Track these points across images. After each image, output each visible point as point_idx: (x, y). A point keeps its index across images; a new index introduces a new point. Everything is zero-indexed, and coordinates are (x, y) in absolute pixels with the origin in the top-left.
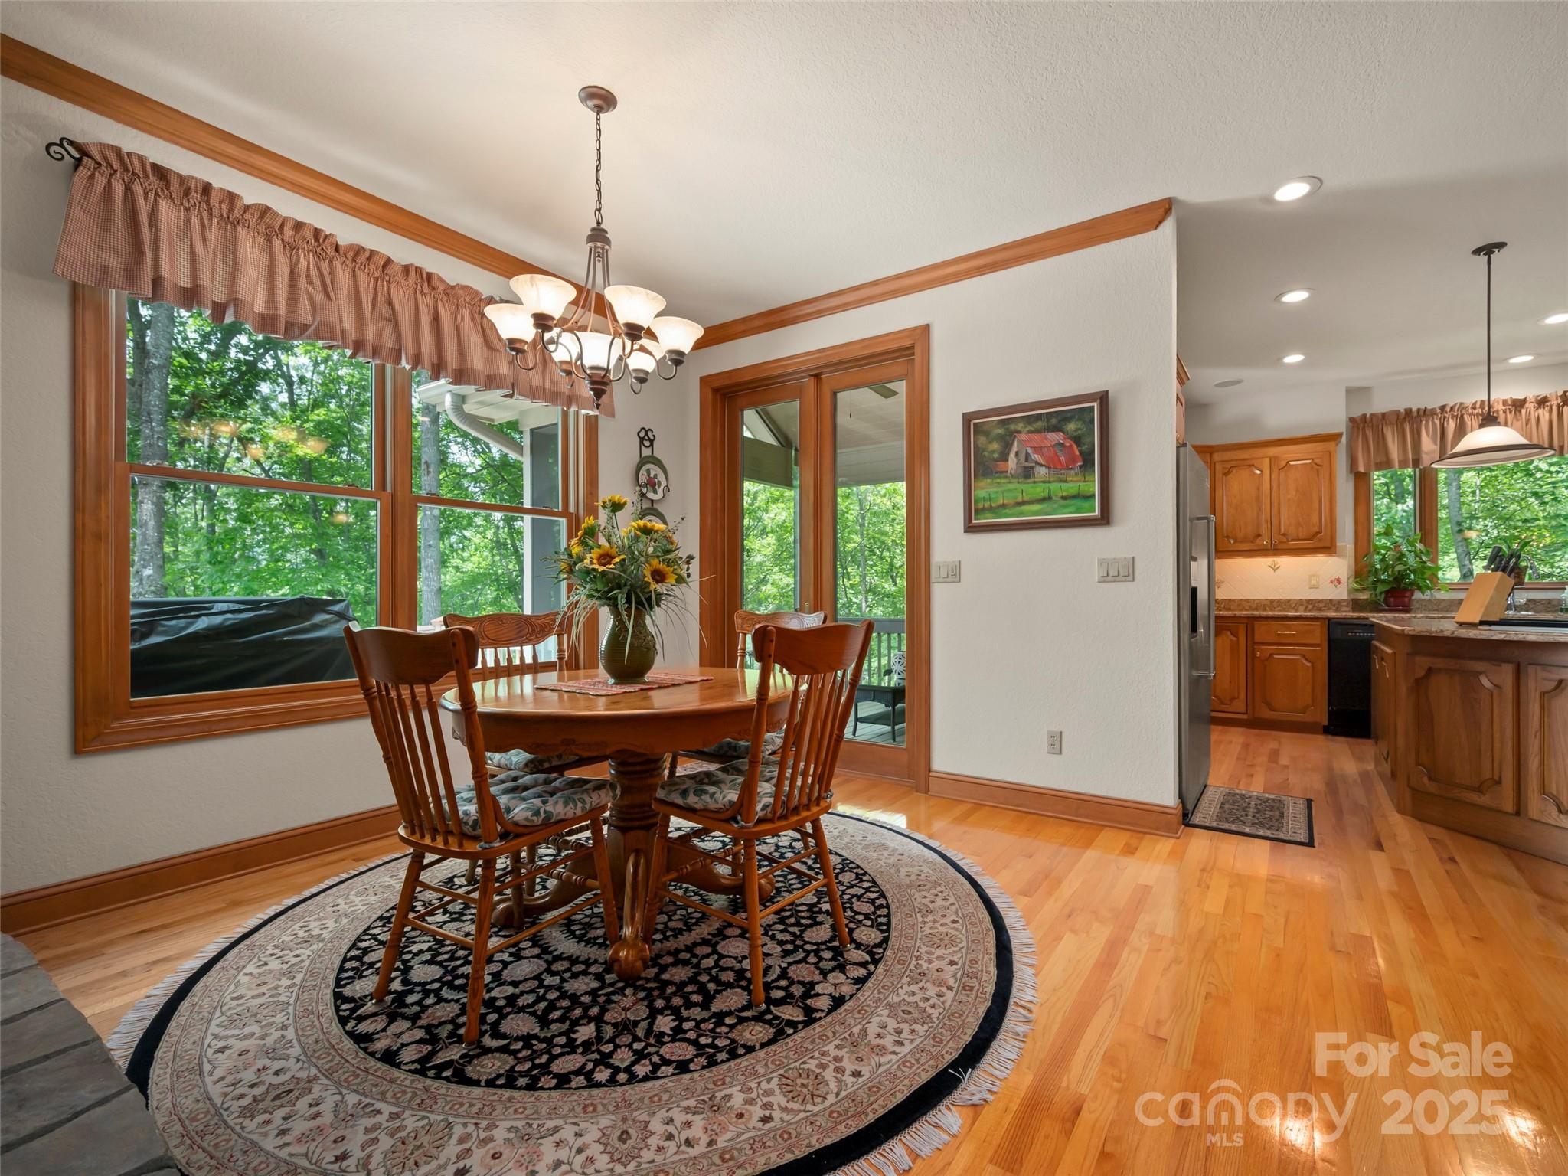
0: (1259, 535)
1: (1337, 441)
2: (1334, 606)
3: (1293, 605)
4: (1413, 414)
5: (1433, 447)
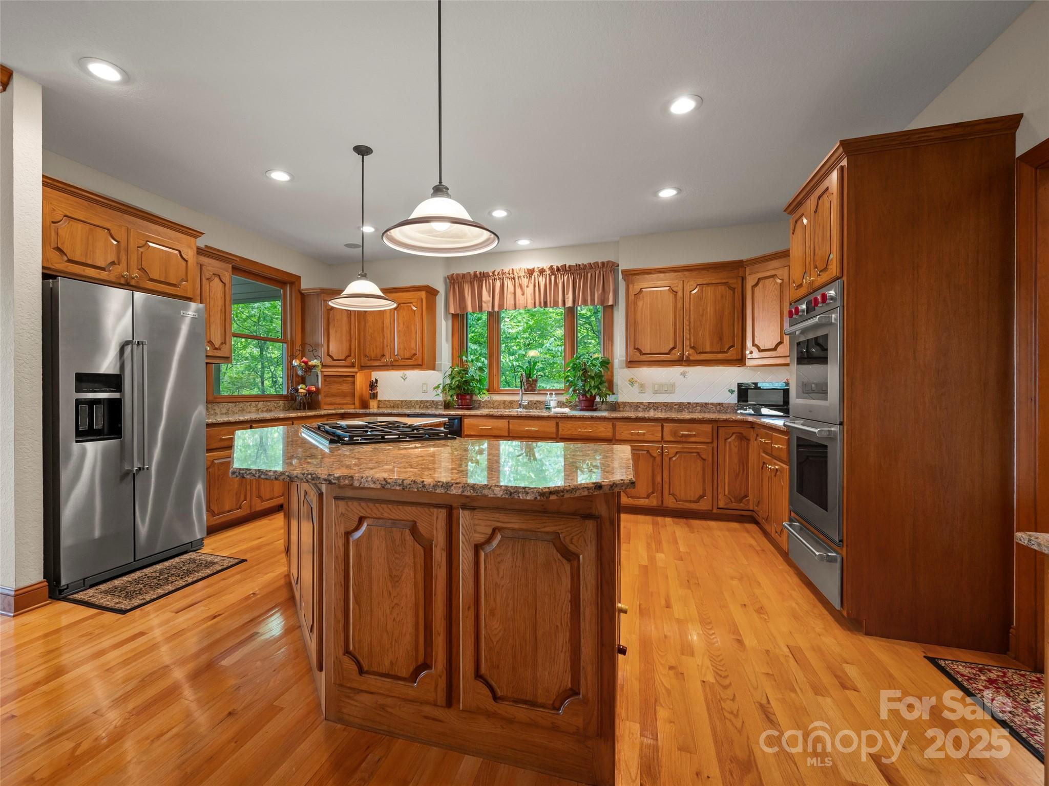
0: (384, 355)
1: (427, 292)
2: (434, 405)
3: (413, 404)
4: (479, 276)
5: (488, 298)
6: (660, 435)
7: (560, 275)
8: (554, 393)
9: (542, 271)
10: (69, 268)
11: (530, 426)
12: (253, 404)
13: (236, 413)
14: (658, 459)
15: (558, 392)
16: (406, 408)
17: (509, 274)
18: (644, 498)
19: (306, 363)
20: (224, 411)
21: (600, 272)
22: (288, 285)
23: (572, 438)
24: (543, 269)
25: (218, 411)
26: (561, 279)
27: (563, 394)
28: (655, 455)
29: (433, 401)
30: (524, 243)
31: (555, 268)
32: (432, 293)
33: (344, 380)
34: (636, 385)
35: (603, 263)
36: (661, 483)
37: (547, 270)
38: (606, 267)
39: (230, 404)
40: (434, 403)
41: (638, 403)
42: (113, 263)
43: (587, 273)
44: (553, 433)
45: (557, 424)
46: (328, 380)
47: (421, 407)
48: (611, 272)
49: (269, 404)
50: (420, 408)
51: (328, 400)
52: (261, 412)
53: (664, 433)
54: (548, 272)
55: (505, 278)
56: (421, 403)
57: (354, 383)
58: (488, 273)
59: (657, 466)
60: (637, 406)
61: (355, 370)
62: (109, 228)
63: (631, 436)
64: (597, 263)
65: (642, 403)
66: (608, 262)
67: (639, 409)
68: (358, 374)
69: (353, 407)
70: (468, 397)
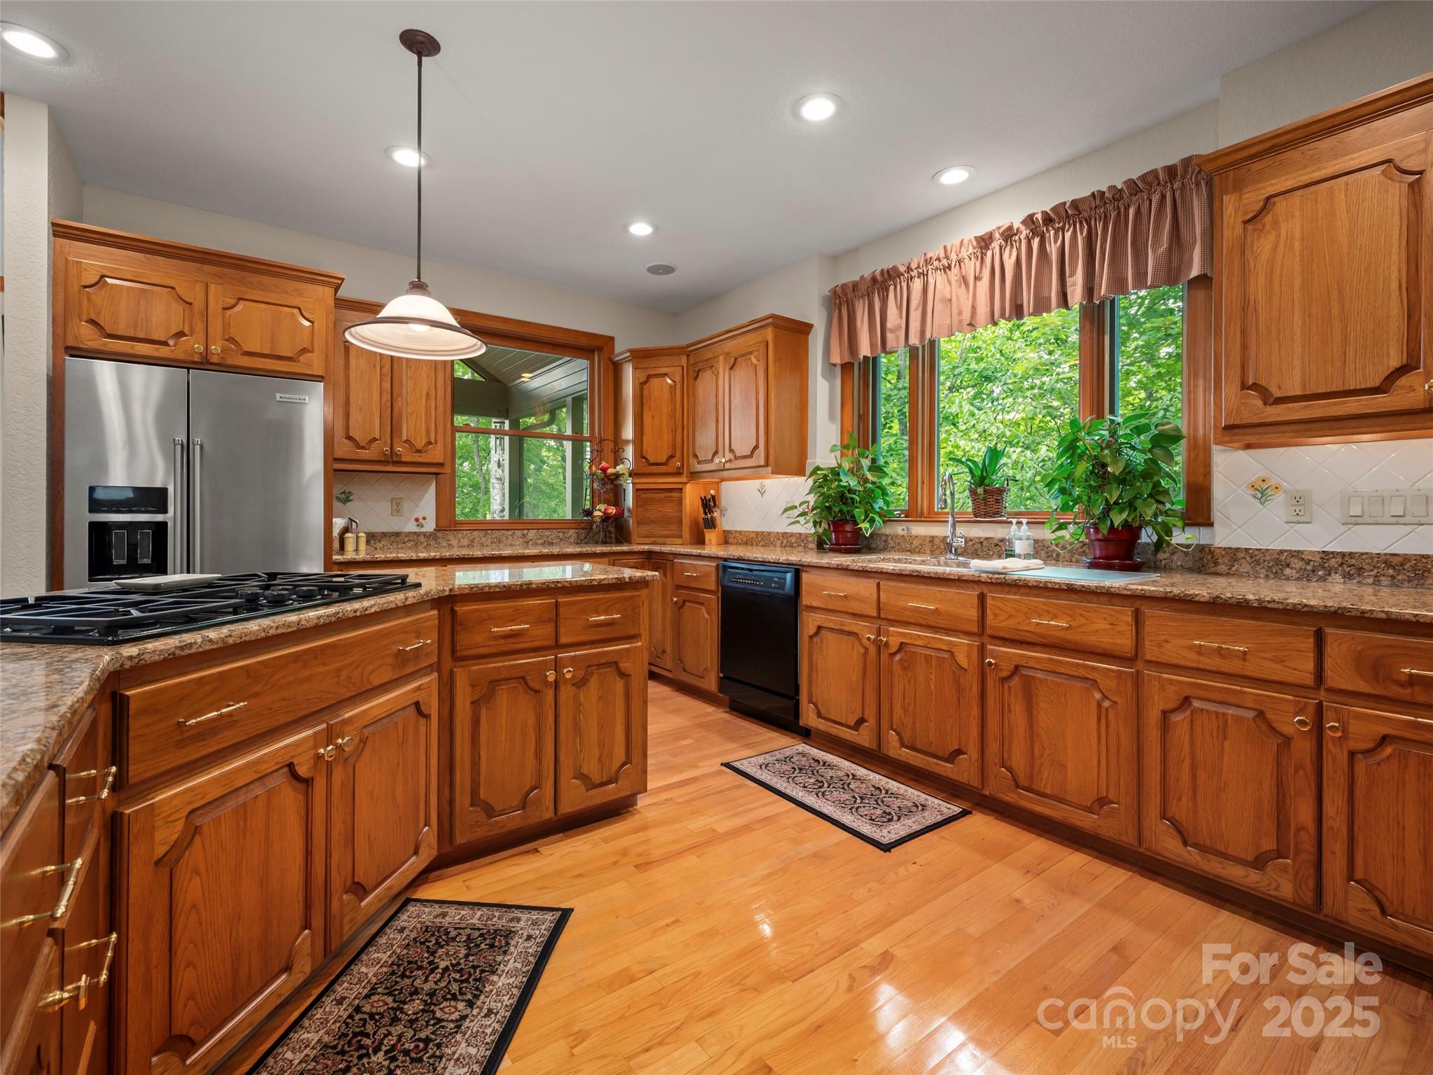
0: (716, 453)
1: (775, 326)
2: (803, 541)
3: (772, 539)
4: (879, 278)
5: (898, 321)
6: (1310, 666)
7: (1052, 232)
8: (1024, 521)
9: (1009, 235)
10: (109, 345)
11: (919, 598)
12: (519, 533)
13: (487, 546)
14: (1303, 748)
15: (1036, 520)
16: (763, 546)
17: (939, 259)
18: (1244, 863)
19: (604, 470)
20: (465, 542)
21: (1163, 197)
22: (596, 353)
23: (1018, 638)
24: (1010, 228)
25: (454, 542)
26: (1056, 242)
27: (1043, 523)
28: (1288, 730)
29: (800, 534)
30: (954, 177)
31: (1039, 216)
32: (803, 329)
33: (666, 497)
34: (1280, 498)
35: (1171, 171)
36: (1311, 827)
37: (1023, 228)
38: (1183, 177)
39: (476, 533)
40: (803, 537)
41: (1282, 552)
42: (181, 334)
43: (1127, 208)
44: (971, 620)
45: (982, 598)
46: (643, 496)
47: (784, 545)
48: (1198, 184)
49: (547, 533)
50: (781, 546)
51: (644, 529)
52: (532, 545)
53: (1328, 663)
54: (1025, 232)
55: (930, 272)
56: (783, 536)
57: (680, 501)
58: (895, 268)
59: (1296, 771)
60: (1277, 562)
61: (683, 479)
62: (172, 285)
63: (1194, 656)
64: (1154, 173)
65: (1297, 554)
66: (1187, 162)
67: (1287, 571)
68: (688, 486)
69: (679, 541)
70: (848, 528)
